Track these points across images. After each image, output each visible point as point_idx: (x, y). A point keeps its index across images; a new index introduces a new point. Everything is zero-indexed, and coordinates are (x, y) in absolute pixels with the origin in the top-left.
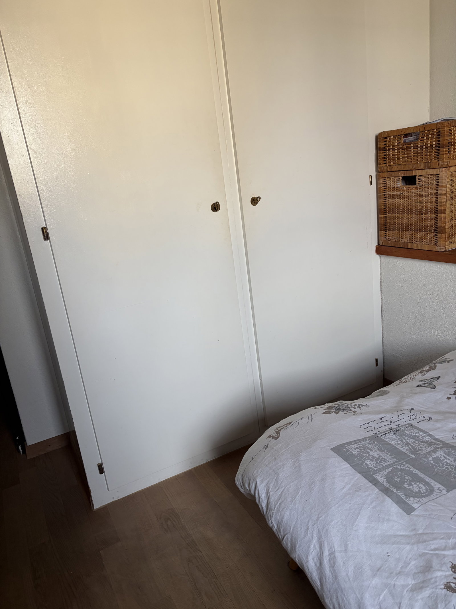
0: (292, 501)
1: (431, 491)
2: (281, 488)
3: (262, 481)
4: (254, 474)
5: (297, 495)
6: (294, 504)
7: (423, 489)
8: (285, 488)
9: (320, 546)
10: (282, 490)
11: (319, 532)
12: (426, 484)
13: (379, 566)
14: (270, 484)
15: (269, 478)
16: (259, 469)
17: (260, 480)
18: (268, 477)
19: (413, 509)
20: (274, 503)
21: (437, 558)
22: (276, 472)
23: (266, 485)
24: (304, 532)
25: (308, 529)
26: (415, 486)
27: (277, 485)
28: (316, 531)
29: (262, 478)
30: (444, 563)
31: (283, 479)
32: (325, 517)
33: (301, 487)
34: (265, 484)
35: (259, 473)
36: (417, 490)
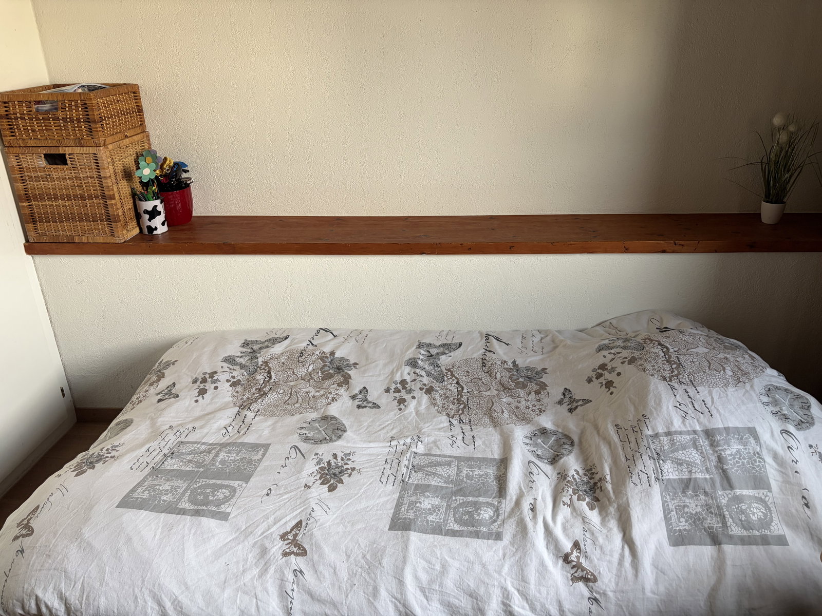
0: (102, 585)
1: (234, 490)
2: (79, 580)
3: (45, 590)
4: (25, 590)
5: (105, 574)
6: (106, 586)
7: (226, 492)
8: (84, 577)
9: (157, 603)
10: (81, 582)
11: (150, 591)
12: (227, 487)
13: (224, 579)
14: (59, 586)
15: (54, 580)
16: (31, 579)
17: (41, 590)
18: (52, 580)
19: (229, 514)
20: (77, 602)
21: (267, 539)
22: (60, 569)
23: (54, 589)
24: (133, 603)
25: (136, 598)
26: (218, 494)
27: (70, 580)
28: (147, 593)
29: (42, 587)
30: (274, 539)
31: (76, 569)
32: (151, 574)
33: (105, 564)
34: (52, 590)
35: (34, 584)
36: (223, 497)
